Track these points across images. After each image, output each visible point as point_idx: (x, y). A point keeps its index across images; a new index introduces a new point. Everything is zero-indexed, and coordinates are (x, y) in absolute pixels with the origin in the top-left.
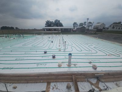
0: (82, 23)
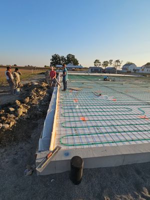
0: (106, 62)
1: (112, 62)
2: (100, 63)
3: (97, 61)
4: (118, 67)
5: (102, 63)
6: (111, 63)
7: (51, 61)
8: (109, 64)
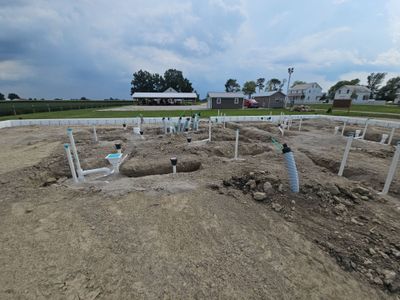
0: (252, 83)
1: (264, 84)
2: (237, 85)
5: (242, 87)
6: (261, 86)
7: (133, 86)
8: (257, 89)
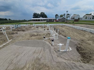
0: (62, 15)
1: (65, 15)
2: (58, 16)
3: (56, 15)
4: (68, 18)
